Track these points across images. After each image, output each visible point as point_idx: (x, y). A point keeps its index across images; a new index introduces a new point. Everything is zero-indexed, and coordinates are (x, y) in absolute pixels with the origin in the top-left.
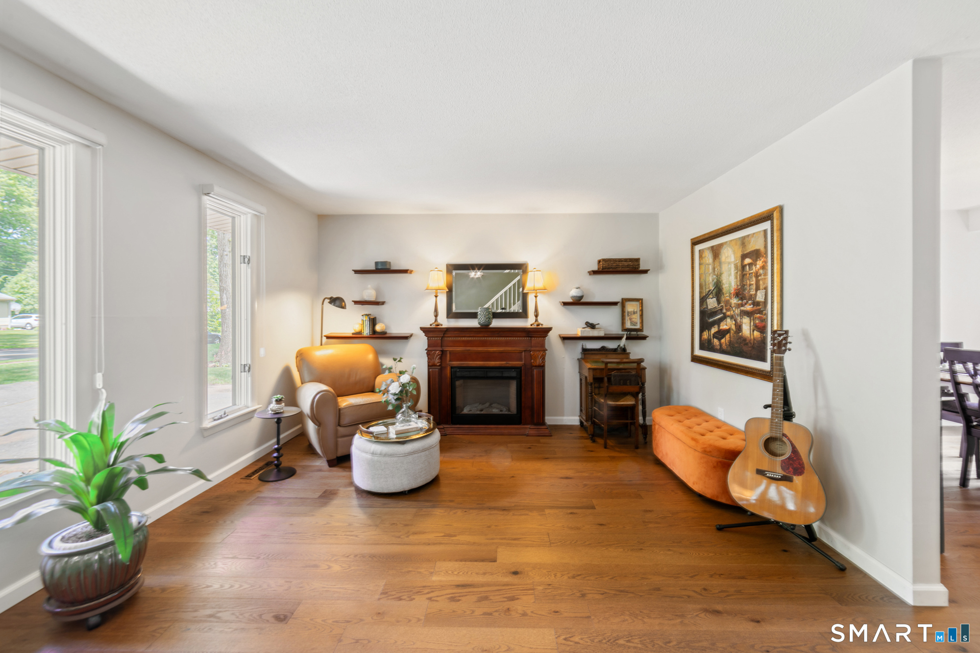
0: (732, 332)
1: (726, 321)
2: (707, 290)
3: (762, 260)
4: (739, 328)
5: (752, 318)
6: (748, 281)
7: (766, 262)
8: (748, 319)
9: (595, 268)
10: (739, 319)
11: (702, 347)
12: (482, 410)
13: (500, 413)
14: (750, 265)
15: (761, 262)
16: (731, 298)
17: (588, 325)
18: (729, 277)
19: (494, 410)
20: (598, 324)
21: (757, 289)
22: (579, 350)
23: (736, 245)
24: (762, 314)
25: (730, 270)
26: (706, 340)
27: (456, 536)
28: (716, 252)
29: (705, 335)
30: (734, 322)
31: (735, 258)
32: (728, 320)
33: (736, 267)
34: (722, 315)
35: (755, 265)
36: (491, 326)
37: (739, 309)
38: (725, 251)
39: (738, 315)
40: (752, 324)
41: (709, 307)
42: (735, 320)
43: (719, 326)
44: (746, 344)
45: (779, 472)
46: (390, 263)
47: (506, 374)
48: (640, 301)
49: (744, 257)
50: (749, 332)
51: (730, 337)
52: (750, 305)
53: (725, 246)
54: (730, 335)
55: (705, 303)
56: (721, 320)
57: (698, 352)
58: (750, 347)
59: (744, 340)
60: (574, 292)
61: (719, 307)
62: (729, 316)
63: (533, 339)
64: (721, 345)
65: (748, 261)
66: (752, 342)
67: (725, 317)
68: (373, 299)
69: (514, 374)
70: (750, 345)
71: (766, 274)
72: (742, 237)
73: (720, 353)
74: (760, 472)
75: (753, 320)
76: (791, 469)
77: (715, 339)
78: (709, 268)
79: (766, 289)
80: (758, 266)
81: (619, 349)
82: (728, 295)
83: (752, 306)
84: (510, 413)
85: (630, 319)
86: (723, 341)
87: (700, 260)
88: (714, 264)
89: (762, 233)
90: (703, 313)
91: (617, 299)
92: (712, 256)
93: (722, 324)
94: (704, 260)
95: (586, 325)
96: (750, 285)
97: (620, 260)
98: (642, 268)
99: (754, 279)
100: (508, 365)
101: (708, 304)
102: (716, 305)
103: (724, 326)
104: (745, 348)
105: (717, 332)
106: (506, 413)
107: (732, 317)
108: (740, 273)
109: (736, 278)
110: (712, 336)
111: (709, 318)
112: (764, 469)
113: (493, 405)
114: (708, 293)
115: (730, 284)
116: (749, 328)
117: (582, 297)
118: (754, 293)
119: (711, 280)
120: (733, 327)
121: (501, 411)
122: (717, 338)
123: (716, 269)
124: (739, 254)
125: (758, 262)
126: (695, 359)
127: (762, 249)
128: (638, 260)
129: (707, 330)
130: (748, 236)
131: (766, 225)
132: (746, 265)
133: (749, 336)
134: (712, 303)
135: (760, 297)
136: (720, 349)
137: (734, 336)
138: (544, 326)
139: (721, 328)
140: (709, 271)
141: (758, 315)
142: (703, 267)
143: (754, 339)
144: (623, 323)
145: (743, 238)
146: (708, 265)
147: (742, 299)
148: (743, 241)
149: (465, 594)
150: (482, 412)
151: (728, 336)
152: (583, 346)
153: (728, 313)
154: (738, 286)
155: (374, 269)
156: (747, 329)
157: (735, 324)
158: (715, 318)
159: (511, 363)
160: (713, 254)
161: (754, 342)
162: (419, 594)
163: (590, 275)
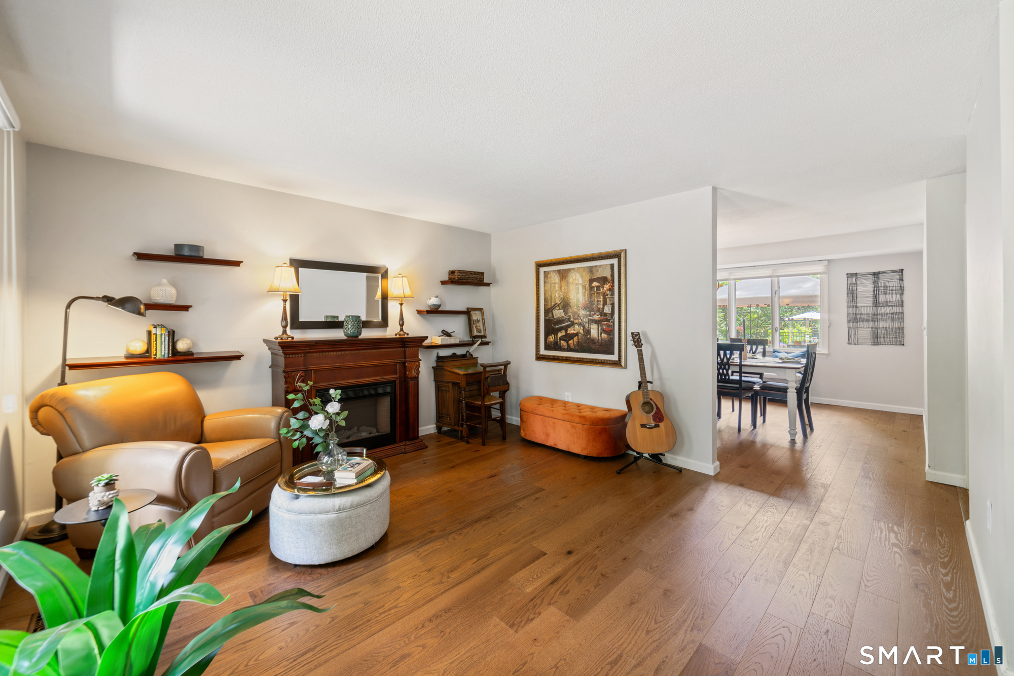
0: (580, 335)
1: (574, 327)
2: (553, 303)
3: (609, 284)
4: (588, 332)
5: (600, 325)
6: (596, 299)
7: (613, 286)
8: (596, 325)
9: (446, 278)
10: (587, 326)
11: (547, 347)
12: (348, 438)
13: (371, 435)
14: (598, 287)
15: (608, 286)
16: (579, 310)
17: (445, 333)
18: (577, 295)
19: (362, 434)
20: (454, 332)
21: (605, 303)
22: (434, 357)
23: (584, 271)
24: (609, 322)
25: (578, 289)
26: (551, 342)
27: (489, 554)
28: (563, 275)
29: (551, 338)
30: (582, 328)
31: (582, 281)
32: (576, 326)
33: (584, 287)
34: (569, 323)
35: (603, 288)
36: (360, 337)
37: (587, 319)
38: (572, 275)
39: (586, 323)
40: (600, 329)
41: (555, 317)
42: (583, 327)
43: (566, 331)
44: (595, 343)
45: (653, 423)
46: (203, 247)
47: (380, 390)
48: (481, 310)
49: (591, 281)
50: (597, 335)
51: (578, 339)
52: (598, 316)
53: (572, 271)
54: (578, 337)
55: (550, 314)
56: (569, 326)
57: (543, 352)
58: (598, 345)
59: (593, 341)
60: (434, 301)
61: (567, 317)
62: (576, 324)
63: (408, 349)
64: (568, 345)
65: (595, 284)
66: (600, 342)
67: (573, 324)
68: (172, 301)
69: (388, 389)
70: (597, 344)
71: (613, 294)
72: (590, 267)
73: (568, 351)
74: (643, 426)
75: (601, 326)
76: (657, 420)
77: (561, 341)
78: (555, 286)
79: (613, 304)
80: (605, 289)
81: (468, 355)
82: (575, 308)
83: (600, 316)
84: (380, 434)
85: (476, 327)
86: (571, 342)
87: (544, 279)
88: (561, 284)
89: (609, 267)
90: (547, 321)
91: (464, 309)
92: (559, 277)
93: (569, 329)
94: (549, 280)
95: (443, 333)
96: (598, 301)
97: (471, 273)
98: (486, 281)
99: (602, 297)
100: (382, 380)
101: (554, 314)
102: (563, 315)
103: (571, 331)
104: (593, 346)
105: (564, 335)
106: (377, 434)
107: (580, 324)
108: (588, 292)
109: (584, 295)
110: (558, 338)
111: (555, 325)
112: (644, 423)
113: (361, 428)
114: (554, 306)
115: (578, 300)
116: (597, 332)
117: (440, 306)
118: (602, 307)
119: (557, 295)
120: (581, 331)
121: (370, 433)
122: (563, 340)
123: (563, 288)
124: (588, 278)
125: (605, 286)
126: (539, 358)
127: (609, 277)
128: (483, 274)
129: (553, 335)
130: (596, 266)
131: (615, 261)
132: (594, 287)
133: (597, 337)
134: (558, 313)
135: (607, 310)
136: (568, 348)
137: (582, 338)
138: (409, 336)
139: (568, 332)
140: (555, 289)
141: (605, 322)
142: (548, 286)
143: (602, 339)
144: (471, 331)
145: (592, 267)
146: (555, 283)
147: (590, 311)
148: (591, 270)
149: (565, 585)
150: (351, 439)
151: (576, 339)
152: (437, 354)
153: (577, 321)
154: (586, 301)
155: (173, 254)
156: (594, 332)
157: (583, 329)
158: (562, 325)
159: (385, 377)
160: (560, 276)
161: (601, 342)
162: (537, 607)
163: (442, 284)
